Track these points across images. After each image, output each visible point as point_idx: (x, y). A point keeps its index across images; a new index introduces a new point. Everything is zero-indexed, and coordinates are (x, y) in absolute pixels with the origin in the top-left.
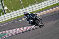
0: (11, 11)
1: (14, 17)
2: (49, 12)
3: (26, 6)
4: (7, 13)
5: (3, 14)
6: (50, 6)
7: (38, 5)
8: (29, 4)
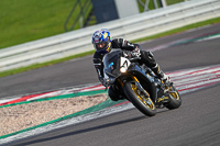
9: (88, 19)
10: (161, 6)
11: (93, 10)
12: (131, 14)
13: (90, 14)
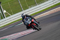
0: (10, 15)
1: (14, 21)
2: (50, 13)
3: (26, 8)
4: (6, 17)
5: (2, 18)
6: (51, 6)
7: (38, 6)
8: (29, 6)
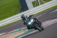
9: (21, 11)
10: (39, 5)
11: (22, 8)
12: (31, 8)
13: (21, 9)
